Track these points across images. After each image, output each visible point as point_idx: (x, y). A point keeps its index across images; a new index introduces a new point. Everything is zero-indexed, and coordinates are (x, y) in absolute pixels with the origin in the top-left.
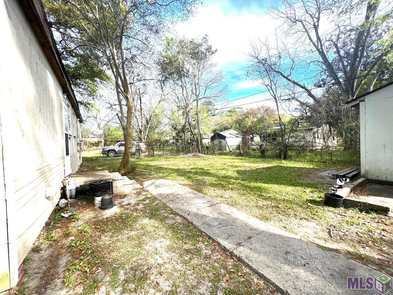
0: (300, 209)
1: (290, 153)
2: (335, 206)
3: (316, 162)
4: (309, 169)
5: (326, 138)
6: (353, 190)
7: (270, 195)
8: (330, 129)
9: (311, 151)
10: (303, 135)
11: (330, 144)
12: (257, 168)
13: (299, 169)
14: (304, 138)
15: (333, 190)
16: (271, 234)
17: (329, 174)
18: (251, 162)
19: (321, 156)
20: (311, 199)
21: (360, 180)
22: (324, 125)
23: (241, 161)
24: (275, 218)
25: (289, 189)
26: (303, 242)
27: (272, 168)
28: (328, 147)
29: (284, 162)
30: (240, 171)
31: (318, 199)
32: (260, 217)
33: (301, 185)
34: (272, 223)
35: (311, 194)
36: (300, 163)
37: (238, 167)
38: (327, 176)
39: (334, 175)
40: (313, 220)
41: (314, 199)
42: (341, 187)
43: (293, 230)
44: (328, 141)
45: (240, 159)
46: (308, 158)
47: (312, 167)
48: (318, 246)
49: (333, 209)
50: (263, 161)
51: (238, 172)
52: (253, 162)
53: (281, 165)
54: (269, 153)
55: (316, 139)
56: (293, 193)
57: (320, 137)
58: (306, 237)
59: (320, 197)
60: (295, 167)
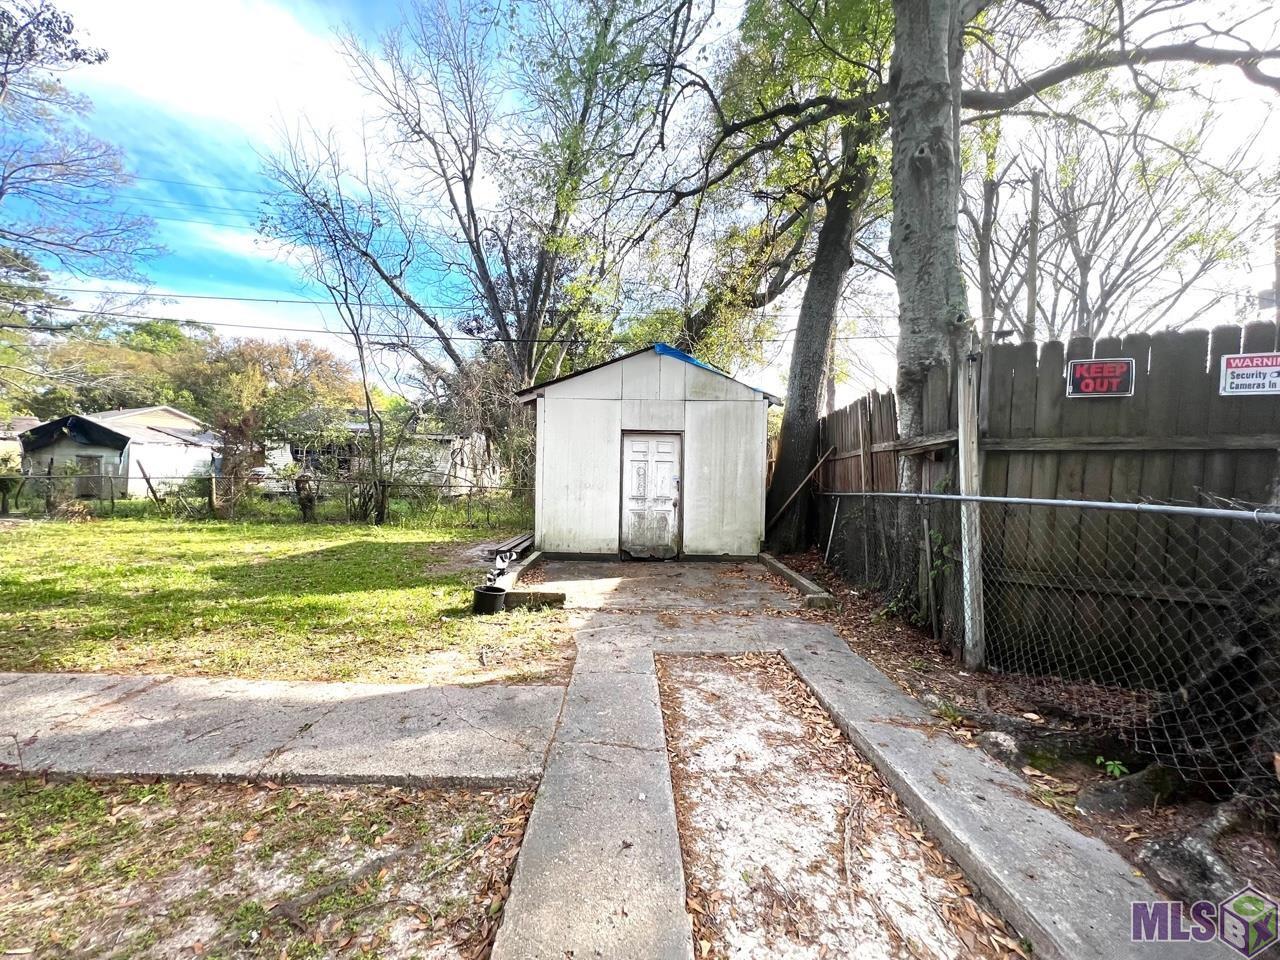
0: (424, 634)
1: (393, 506)
2: (491, 610)
3: (456, 527)
4: (441, 546)
5: (479, 467)
6: (522, 576)
7: (347, 620)
8: (488, 446)
9: (447, 500)
10: (428, 455)
11: (486, 482)
12: (290, 553)
13: (418, 546)
14: (430, 463)
15: (490, 580)
16: (362, 702)
17: (483, 551)
18: (265, 539)
19: (467, 512)
20: (449, 607)
21: (533, 556)
22: (475, 434)
23: (219, 536)
24: (369, 667)
25: (398, 596)
26: (435, 689)
27: (341, 550)
28: (482, 489)
29: (377, 530)
30: (226, 569)
31: (462, 606)
32: (325, 676)
33: (426, 582)
34: (363, 677)
35: (448, 598)
36: (420, 532)
37: (211, 558)
38: (479, 556)
39: (491, 552)
40: (451, 647)
41: (454, 606)
42: (502, 573)
43: (413, 676)
44: (484, 475)
45: (211, 530)
46: (438, 517)
47: (447, 539)
48: (462, 686)
49: (489, 617)
50: (308, 531)
51: (219, 574)
52: (272, 539)
53: (370, 539)
54: (329, 506)
55: (458, 467)
56: (409, 603)
57: (466, 464)
58: (440, 680)
59: (467, 600)
60: (408, 543)
